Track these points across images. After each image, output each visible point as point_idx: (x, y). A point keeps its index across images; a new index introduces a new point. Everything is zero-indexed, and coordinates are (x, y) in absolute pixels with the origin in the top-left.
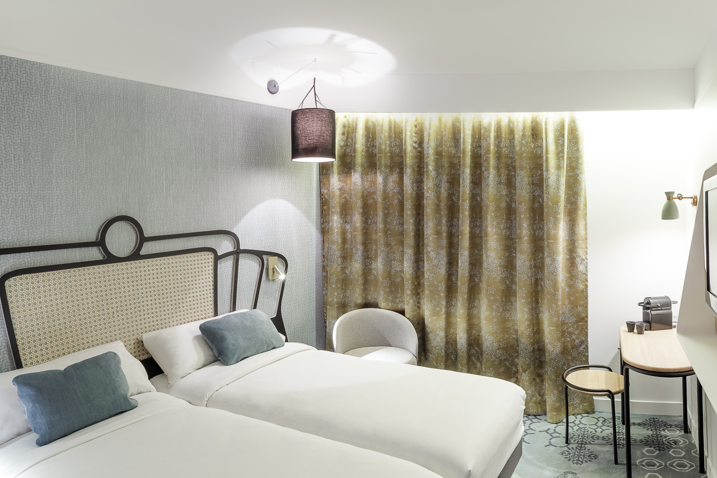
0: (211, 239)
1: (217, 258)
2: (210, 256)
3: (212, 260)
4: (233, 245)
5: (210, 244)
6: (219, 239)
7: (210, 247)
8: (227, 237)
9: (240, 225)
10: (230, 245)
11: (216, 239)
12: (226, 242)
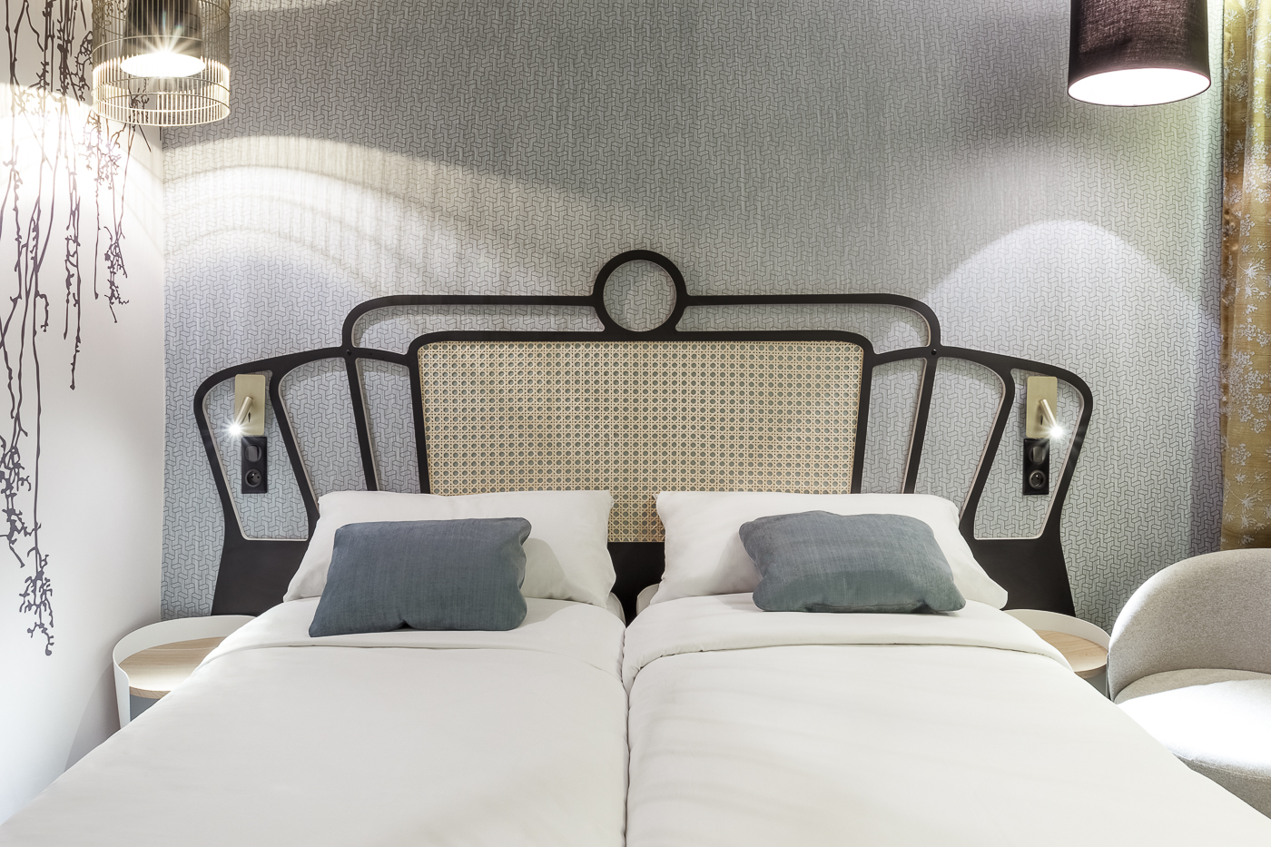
0: (860, 315)
1: (872, 361)
2: (854, 354)
3: (859, 363)
4: (923, 333)
5: (857, 325)
6: (884, 315)
7: (856, 332)
8: (908, 313)
9: (946, 285)
10: (914, 334)
11: (875, 315)
12: (902, 324)
